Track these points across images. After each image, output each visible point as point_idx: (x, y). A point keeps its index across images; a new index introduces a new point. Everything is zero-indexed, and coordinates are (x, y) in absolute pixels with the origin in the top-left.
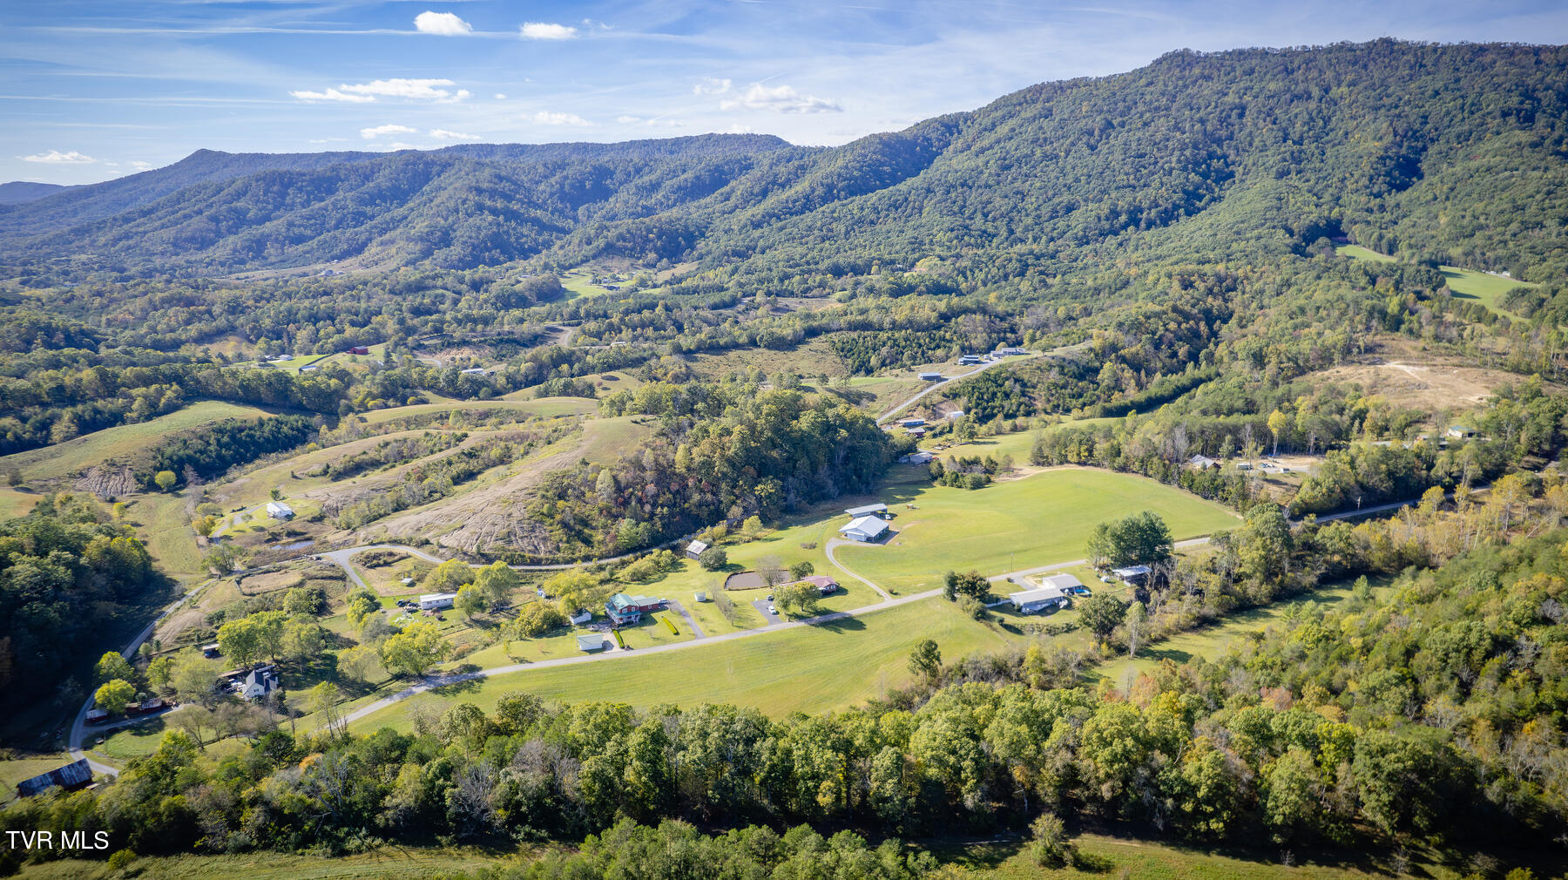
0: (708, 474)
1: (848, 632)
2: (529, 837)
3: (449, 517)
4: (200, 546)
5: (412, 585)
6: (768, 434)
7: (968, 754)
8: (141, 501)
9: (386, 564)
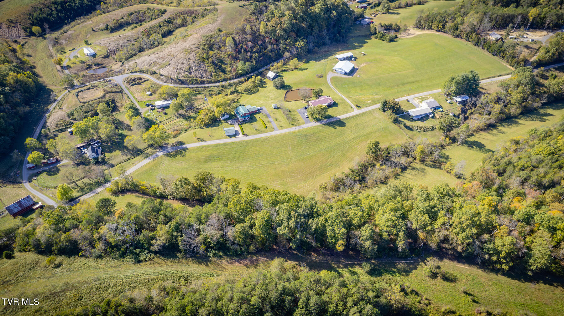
0: (274, 35)
1: (339, 128)
2: (215, 255)
3: (163, 58)
4: (58, 71)
5: (151, 95)
6: (301, 14)
7: (401, 228)
8: (29, 41)
9: (139, 84)
